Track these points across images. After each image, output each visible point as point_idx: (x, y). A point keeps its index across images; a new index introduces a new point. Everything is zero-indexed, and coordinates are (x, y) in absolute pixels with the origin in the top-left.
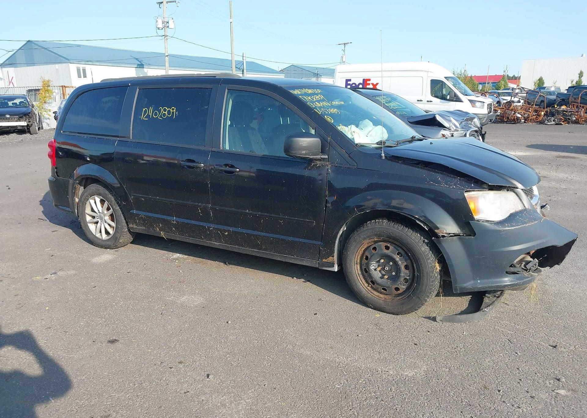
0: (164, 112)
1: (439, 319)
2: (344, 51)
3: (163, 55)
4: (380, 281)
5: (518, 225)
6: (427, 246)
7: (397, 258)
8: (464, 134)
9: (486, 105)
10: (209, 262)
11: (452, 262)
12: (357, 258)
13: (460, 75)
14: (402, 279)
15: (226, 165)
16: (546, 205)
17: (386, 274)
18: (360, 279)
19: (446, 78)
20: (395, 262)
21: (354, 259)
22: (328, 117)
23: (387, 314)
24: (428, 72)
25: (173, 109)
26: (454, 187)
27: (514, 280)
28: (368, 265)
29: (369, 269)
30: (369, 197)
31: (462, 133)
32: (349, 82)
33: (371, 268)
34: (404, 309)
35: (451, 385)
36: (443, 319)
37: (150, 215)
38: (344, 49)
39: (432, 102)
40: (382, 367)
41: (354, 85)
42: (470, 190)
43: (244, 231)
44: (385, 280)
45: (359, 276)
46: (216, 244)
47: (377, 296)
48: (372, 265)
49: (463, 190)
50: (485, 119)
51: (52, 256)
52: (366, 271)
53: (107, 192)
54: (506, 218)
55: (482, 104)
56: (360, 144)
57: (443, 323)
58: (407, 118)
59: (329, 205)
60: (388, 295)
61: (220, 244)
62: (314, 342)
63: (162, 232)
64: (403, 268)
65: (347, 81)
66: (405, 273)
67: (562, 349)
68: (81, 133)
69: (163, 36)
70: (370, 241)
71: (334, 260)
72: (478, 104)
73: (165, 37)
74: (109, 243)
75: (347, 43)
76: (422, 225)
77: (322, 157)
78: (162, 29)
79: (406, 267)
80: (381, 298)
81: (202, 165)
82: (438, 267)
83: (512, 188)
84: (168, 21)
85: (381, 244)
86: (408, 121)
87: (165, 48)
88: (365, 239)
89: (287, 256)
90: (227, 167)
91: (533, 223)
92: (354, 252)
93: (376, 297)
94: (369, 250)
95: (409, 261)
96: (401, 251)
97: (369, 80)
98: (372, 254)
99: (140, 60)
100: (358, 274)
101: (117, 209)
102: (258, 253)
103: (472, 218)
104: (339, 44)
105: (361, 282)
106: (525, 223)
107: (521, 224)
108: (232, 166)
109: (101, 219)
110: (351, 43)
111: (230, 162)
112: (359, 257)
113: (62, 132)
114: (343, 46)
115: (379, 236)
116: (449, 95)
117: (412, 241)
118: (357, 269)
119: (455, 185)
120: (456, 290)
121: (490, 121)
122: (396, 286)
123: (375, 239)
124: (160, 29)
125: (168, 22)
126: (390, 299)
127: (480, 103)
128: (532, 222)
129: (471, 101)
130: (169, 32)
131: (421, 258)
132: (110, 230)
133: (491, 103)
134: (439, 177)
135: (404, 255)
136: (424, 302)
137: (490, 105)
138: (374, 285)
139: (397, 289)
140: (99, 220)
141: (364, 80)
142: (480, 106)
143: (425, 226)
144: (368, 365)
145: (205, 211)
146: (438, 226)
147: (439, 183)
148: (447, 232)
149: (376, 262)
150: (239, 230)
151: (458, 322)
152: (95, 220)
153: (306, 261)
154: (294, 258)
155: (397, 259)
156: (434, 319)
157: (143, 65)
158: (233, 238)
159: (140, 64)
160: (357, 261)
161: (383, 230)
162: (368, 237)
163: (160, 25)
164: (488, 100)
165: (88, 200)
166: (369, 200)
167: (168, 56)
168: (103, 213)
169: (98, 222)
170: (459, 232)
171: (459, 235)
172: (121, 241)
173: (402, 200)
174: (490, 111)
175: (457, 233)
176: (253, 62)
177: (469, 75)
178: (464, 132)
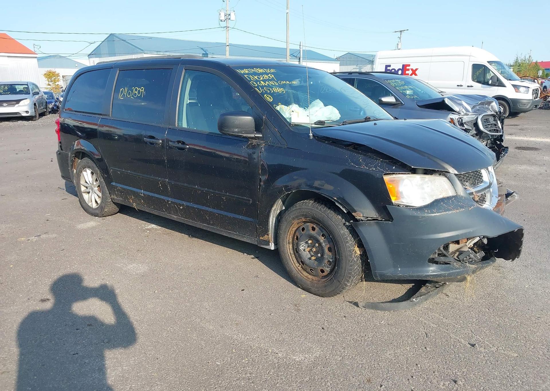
0: (135, 92)
1: (361, 305)
2: (400, 38)
3: (224, 45)
4: (307, 261)
5: (439, 213)
6: (347, 229)
7: (322, 239)
8: (475, 118)
9: (531, 91)
10: (177, 234)
11: (369, 247)
12: (289, 238)
13: (524, 61)
14: (326, 261)
15: (179, 142)
16: (513, 193)
17: (315, 255)
18: (292, 258)
19: (488, 62)
20: (320, 244)
21: (286, 238)
22: (268, 96)
23: (314, 295)
24: (470, 56)
25: (142, 89)
26: (374, 169)
27: (437, 271)
28: (298, 245)
29: (299, 249)
30: (295, 177)
31: (472, 117)
32: (388, 68)
33: (300, 248)
34: (327, 292)
35: (334, 375)
36: (365, 305)
37: (125, 187)
38: (400, 37)
39: (462, 86)
40: (275, 349)
41: (393, 71)
42: (390, 172)
43: (196, 206)
44: (313, 262)
45: (291, 256)
46: (175, 217)
47: (305, 276)
48: (301, 246)
49: (382, 172)
50: (530, 104)
51: (48, 220)
52: (296, 251)
53: (95, 165)
54: (429, 204)
55: (527, 89)
56: (294, 123)
57: (365, 310)
58: (417, 102)
59: (262, 183)
60: (315, 276)
61: (178, 217)
62: (224, 317)
63: (134, 204)
64: (326, 250)
65: (387, 66)
66: (328, 255)
67: (482, 349)
68: (78, 112)
69: (225, 27)
70: (299, 221)
71: (269, 238)
72: (522, 89)
73: (227, 29)
74: (97, 212)
75: (403, 31)
76: (341, 208)
77: (256, 135)
78: (224, 21)
79: (330, 249)
80: (309, 279)
81: (161, 141)
82: (358, 251)
83: (444, 173)
84: (230, 13)
85: (308, 225)
86: (417, 105)
87: (227, 38)
88: (294, 219)
89: (230, 232)
90: (180, 144)
91: (458, 211)
92: (285, 232)
93: (305, 278)
94: (299, 231)
95: (331, 243)
96: (325, 233)
97: (409, 65)
98: (301, 234)
99: (205, 50)
100: (290, 253)
101: (102, 181)
102: (208, 228)
103: (390, 203)
104: (395, 32)
105: (292, 262)
106: (449, 210)
107: (442, 212)
108: (183, 143)
109: (92, 190)
110: (407, 30)
111: (182, 139)
112: (291, 237)
113: (64, 110)
114: (399, 33)
115: (306, 216)
116: (491, 79)
117: (333, 223)
118: (289, 249)
119: (375, 167)
120: (376, 277)
121: (535, 107)
122: (321, 268)
123: (303, 220)
124: (222, 21)
125: (230, 15)
126: (317, 281)
127: (524, 88)
128: (457, 209)
129: (514, 86)
130: (230, 24)
131: (340, 241)
132: (98, 200)
133: (538, 89)
134: (361, 158)
135: (327, 237)
136: (345, 287)
137: (536, 90)
138: (303, 265)
139: (322, 271)
140: (90, 190)
141: (403, 65)
142: (525, 92)
143: (344, 209)
144: (262, 345)
145: (164, 186)
146: (355, 208)
147: (359, 164)
148: (365, 216)
149: (305, 242)
150: (191, 204)
151: (382, 310)
152: (88, 190)
153: (247, 238)
154: (236, 235)
155: (322, 241)
156: (356, 304)
157: (207, 54)
158: (187, 212)
159: (205, 53)
160: (289, 241)
161: (308, 210)
162: (297, 217)
163: (223, 18)
164: (535, 86)
165: (81, 172)
166: (295, 180)
167: (228, 46)
168: (93, 184)
169: (90, 192)
170: (377, 217)
171: (377, 220)
172: (106, 210)
173: (323, 182)
174: (536, 97)
175: (375, 217)
176: (310, 50)
177: (534, 61)
178: (475, 116)
